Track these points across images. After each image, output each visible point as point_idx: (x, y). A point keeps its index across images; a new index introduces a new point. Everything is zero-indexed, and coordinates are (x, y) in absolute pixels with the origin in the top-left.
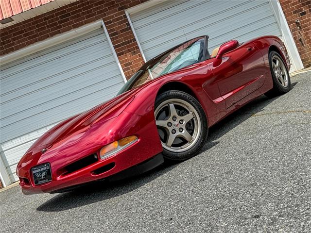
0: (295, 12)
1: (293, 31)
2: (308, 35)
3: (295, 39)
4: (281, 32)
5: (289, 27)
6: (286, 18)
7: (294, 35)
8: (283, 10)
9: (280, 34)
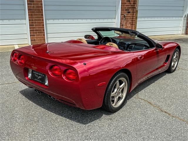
0: (126, 10)
1: (121, 19)
2: (127, 24)
3: (121, 23)
4: (116, 17)
5: (121, 16)
6: (121, 11)
7: (121, 21)
8: (121, 6)
9: (115, 17)
